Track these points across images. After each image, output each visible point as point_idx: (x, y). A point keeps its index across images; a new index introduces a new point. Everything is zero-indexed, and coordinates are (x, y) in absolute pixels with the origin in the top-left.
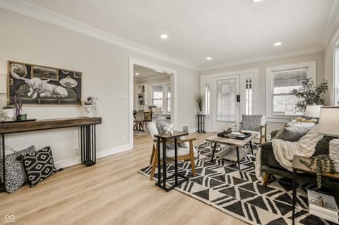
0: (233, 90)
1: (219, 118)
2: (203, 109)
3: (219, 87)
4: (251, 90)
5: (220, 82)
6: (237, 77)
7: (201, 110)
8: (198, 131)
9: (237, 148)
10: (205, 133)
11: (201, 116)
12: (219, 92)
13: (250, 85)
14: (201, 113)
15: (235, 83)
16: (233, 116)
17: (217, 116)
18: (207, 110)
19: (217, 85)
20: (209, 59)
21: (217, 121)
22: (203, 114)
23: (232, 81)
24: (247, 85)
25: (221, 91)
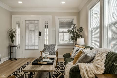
0: (37, 28)
1: (27, 48)
2: (14, 42)
3: (27, 25)
4: (47, 29)
5: (27, 22)
6: (39, 19)
7: (13, 42)
8: (10, 59)
9: (49, 73)
10: (16, 59)
11: (13, 47)
12: (27, 29)
13: (47, 25)
14: (12, 45)
15: (38, 23)
16: (37, 46)
17: (26, 46)
18: (17, 42)
19: (26, 24)
20: (20, 2)
21: (26, 49)
22: (15, 45)
23: (36, 22)
24: (45, 25)
25: (29, 28)
